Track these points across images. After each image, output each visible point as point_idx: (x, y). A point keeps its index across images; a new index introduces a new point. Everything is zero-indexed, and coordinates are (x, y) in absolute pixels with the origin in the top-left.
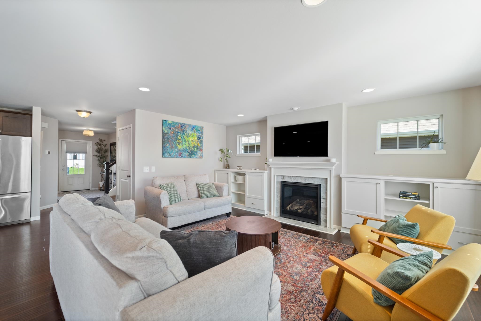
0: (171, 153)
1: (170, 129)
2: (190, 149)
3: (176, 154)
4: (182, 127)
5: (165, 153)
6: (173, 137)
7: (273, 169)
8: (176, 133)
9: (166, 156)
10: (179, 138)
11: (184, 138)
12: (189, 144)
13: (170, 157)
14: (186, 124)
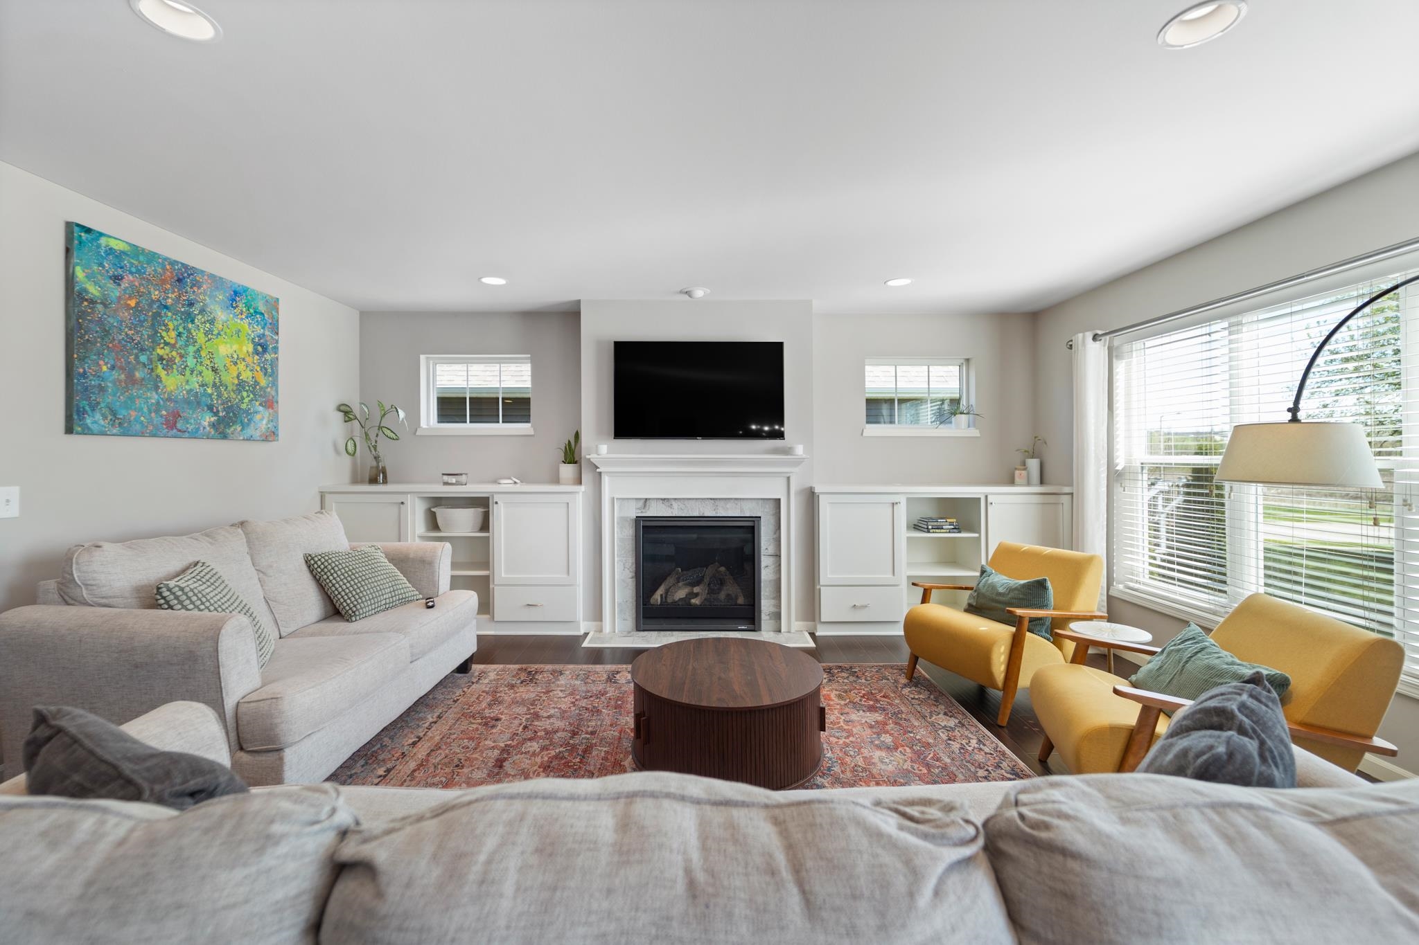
0: (122, 413)
1: (117, 279)
2: (220, 396)
3: (153, 415)
4: (179, 280)
5: (87, 408)
6: (136, 326)
7: (606, 480)
8: (150, 305)
9: (95, 427)
10: (164, 334)
11: (191, 340)
12: (215, 370)
13: (115, 431)
14: (203, 272)
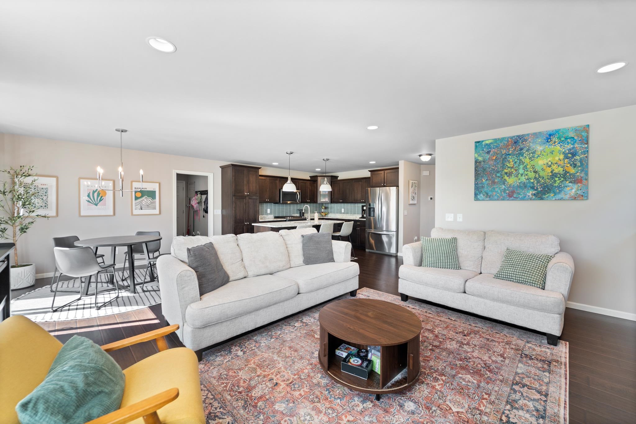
0: (490, 193)
1: (488, 152)
2: (538, 182)
3: (503, 193)
4: (515, 143)
5: (478, 193)
6: (495, 165)
8: (502, 156)
9: (481, 199)
10: (508, 164)
11: (521, 162)
12: (535, 172)
13: (487, 199)
14: (528, 135)
